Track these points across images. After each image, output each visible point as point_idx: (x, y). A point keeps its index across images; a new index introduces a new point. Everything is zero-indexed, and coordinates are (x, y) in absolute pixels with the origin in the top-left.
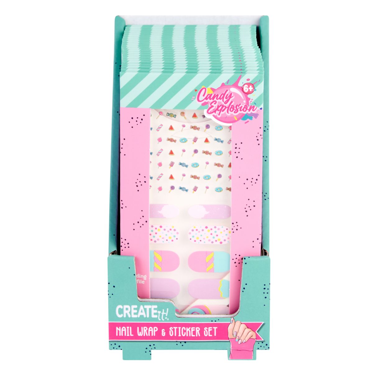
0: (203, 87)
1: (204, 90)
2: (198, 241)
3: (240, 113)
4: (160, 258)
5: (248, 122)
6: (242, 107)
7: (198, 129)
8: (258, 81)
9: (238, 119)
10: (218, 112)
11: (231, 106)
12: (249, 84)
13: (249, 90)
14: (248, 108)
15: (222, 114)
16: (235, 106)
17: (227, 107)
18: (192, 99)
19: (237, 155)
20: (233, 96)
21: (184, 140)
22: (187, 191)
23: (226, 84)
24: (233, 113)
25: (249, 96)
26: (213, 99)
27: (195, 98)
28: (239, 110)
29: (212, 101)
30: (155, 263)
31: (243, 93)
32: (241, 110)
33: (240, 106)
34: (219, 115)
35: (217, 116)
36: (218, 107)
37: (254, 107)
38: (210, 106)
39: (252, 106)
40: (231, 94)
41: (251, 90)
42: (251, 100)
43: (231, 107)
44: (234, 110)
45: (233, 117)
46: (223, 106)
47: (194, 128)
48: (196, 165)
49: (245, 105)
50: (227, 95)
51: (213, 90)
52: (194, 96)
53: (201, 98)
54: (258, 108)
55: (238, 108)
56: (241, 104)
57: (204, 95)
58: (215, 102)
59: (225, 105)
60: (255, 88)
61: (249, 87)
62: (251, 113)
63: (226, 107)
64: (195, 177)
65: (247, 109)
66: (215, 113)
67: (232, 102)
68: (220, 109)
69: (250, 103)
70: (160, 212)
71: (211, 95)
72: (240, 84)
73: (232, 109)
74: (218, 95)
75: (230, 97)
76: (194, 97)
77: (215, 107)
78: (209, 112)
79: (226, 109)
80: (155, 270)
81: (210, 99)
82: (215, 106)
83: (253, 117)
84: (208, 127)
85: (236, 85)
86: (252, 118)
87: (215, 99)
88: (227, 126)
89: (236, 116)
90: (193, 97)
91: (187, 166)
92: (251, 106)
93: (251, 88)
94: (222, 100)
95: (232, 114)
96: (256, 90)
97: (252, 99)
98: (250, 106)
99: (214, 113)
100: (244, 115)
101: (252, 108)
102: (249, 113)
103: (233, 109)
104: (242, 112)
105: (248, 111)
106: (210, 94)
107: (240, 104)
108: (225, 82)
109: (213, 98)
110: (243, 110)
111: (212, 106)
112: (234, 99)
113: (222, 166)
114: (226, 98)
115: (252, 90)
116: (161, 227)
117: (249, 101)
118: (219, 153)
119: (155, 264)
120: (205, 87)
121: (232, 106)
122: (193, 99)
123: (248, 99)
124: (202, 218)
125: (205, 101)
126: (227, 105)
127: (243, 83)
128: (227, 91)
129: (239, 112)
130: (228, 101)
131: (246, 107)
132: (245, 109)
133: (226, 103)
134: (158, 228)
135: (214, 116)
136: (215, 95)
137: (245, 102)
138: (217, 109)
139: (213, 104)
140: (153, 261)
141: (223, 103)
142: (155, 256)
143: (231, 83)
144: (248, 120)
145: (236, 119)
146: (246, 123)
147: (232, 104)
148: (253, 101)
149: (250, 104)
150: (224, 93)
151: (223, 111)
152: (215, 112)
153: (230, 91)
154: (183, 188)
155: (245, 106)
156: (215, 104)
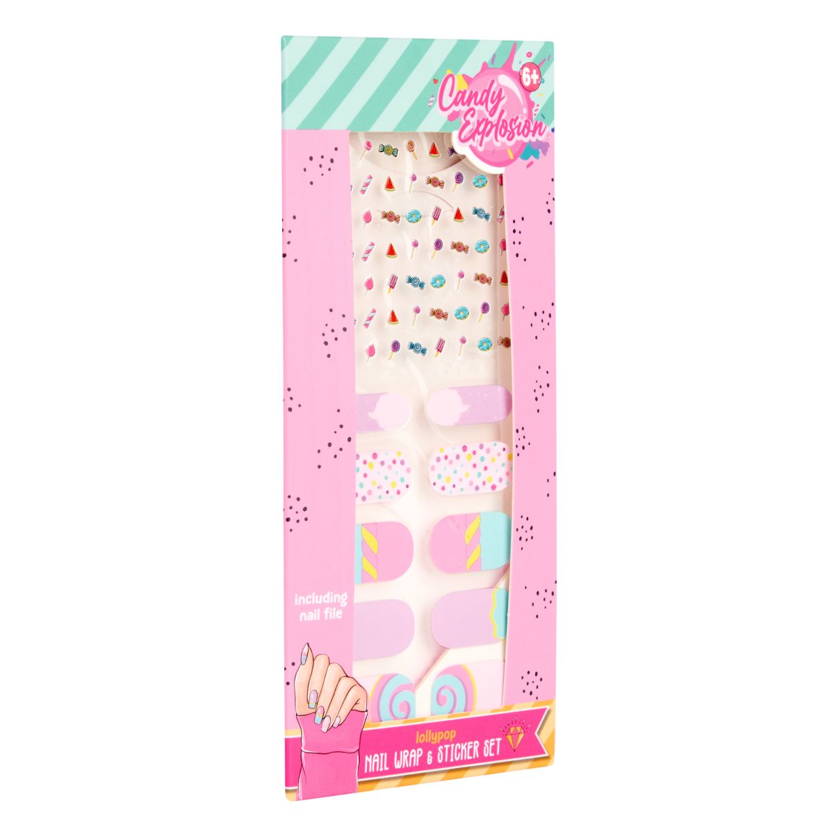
0: (449, 72)
1: (450, 80)
2: (449, 487)
3: (517, 141)
4: (373, 544)
5: (531, 163)
6: (520, 123)
7: (441, 184)
8: (547, 59)
9: (515, 158)
10: (478, 137)
11: (501, 123)
12: (531, 66)
13: (532, 80)
14: (532, 128)
15: (486, 143)
16: (508, 122)
17: (494, 123)
18: (429, 104)
19: (517, 248)
20: (504, 97)
21: (415, 217)
22: (424, 351)
23: (490, 66)
24: (504, 139)
25: (533, 96)
26: (469, 105)
27: (436, 102)
28: (516, 131)
29: (465, 108)
30: (364, 559)
31: (522, 89)
32: (519, 134)
33: (517, 123)
34: (481, 145)
35: (476, 147)
36: (479, 124)
37: (541, 124)
38: (464, 122)
39: (538, 123)
40: (501, 91)
41: (535, 82)
42: (535, 108)
43: (502, 126)
44: (508, 133)
45: (505, 153)
46: (488, 122)
47: (434, 182)
48: (439, 282)
49: (525, 118)
50: (494, 93)
51: (468, 79)
52: (433, 96)
53: (447, 101)
54: (549, 129)
55: (513, 127)
56: (519, 116)
57: (451, 95)
58: (472, 112)
59: (490, 119)
60: (543, 77)
61: (531, 73)
62: (537, 140)
63: (492, 126)
64: (438, 314)
65: (529, 131)
66: (474, 140)
67: (502, 112)
68: (481, 129)
69: (535, 115)
70: (372, 415)
71: (465, 92)
72: (516, 67)
73: (503, 131)
74: (476, 94)
75: (500, 98)
76: (433, 98)
77: (474, 124)
78: (462, 137)
79: (494, 130)
80: (366, 578)
81: (463, 104)
82: (473, 120)
83: (540, 150)
84: (459, 178)
85: (507, 69)
86: (539, 153)
87: (472, 105)
88: (495, 176)
89: (512, 148)
90: (431, 99)
91: (422, 285)
92: (536, 122)
93: (535, 77)
94: (484, 105)
95: (503, 144)
96: (543, 82)
97: (538, 105)
98: (534, 123)
99: (471, 141)
100: (524, 144)
101: (539, 126)
102: (533, 140)
103: (506, 130)
104: (521, 138)
105: (531, 134)
106: (463, 90)
107: (517, 118)
108: (488, 59)
109: (469, 102)
110: (523, 131)
111: (468, 123)
112: (507, 103)
113: (488, 281)
114: (492, 102)
115: (537, 80)
116: (375, 456)
117: (533, 110)
118: (482, 247)
119: (365, 561)
120: (451, 73)
121: (504, 121)
122: (431, 104)
123: (531, 104)
124: (456, 425)
125: (454, 108)
126: (494, 119)
127: (520, 63)
128: (493, 82)
129: (517, 138)
130: (495, 108)
131: (527, 126)
132: (526, 131)
133: (491, 115)
134: (370, 459)
135: (471, 147)
136: (471, 92)
137: (525, 111)
138: (477, 131)
139: (469, 118)
140: (361, 553)
141: (487, 114)
142: (363, 539)
143: (499, 63)
144: (532, 158)
145: (512, 157)
146: (528, 166)
147: (504, 117)
148: (540, 108)
149: (534, 117)
150: (487, 89)
151: (487, 135)
152: (473, 136)
153: (499, 84)
154: (417, 344)
155: (526, 121)
156: (472, 116)
